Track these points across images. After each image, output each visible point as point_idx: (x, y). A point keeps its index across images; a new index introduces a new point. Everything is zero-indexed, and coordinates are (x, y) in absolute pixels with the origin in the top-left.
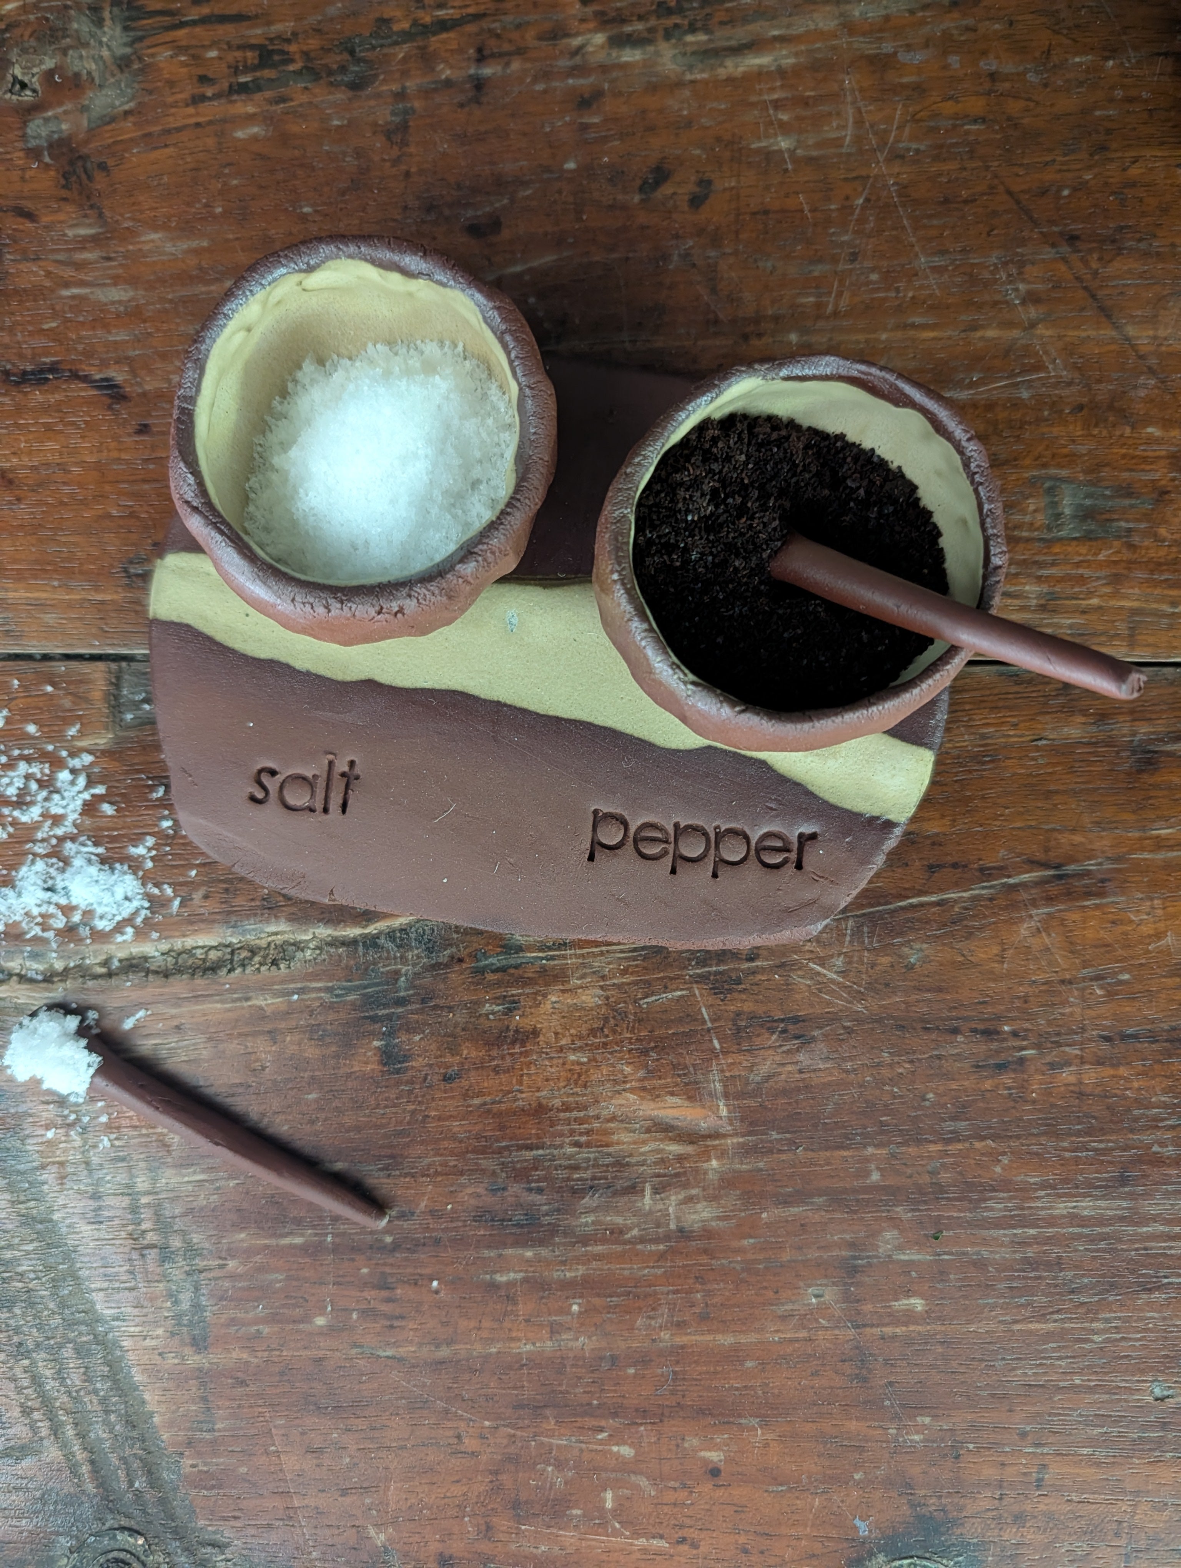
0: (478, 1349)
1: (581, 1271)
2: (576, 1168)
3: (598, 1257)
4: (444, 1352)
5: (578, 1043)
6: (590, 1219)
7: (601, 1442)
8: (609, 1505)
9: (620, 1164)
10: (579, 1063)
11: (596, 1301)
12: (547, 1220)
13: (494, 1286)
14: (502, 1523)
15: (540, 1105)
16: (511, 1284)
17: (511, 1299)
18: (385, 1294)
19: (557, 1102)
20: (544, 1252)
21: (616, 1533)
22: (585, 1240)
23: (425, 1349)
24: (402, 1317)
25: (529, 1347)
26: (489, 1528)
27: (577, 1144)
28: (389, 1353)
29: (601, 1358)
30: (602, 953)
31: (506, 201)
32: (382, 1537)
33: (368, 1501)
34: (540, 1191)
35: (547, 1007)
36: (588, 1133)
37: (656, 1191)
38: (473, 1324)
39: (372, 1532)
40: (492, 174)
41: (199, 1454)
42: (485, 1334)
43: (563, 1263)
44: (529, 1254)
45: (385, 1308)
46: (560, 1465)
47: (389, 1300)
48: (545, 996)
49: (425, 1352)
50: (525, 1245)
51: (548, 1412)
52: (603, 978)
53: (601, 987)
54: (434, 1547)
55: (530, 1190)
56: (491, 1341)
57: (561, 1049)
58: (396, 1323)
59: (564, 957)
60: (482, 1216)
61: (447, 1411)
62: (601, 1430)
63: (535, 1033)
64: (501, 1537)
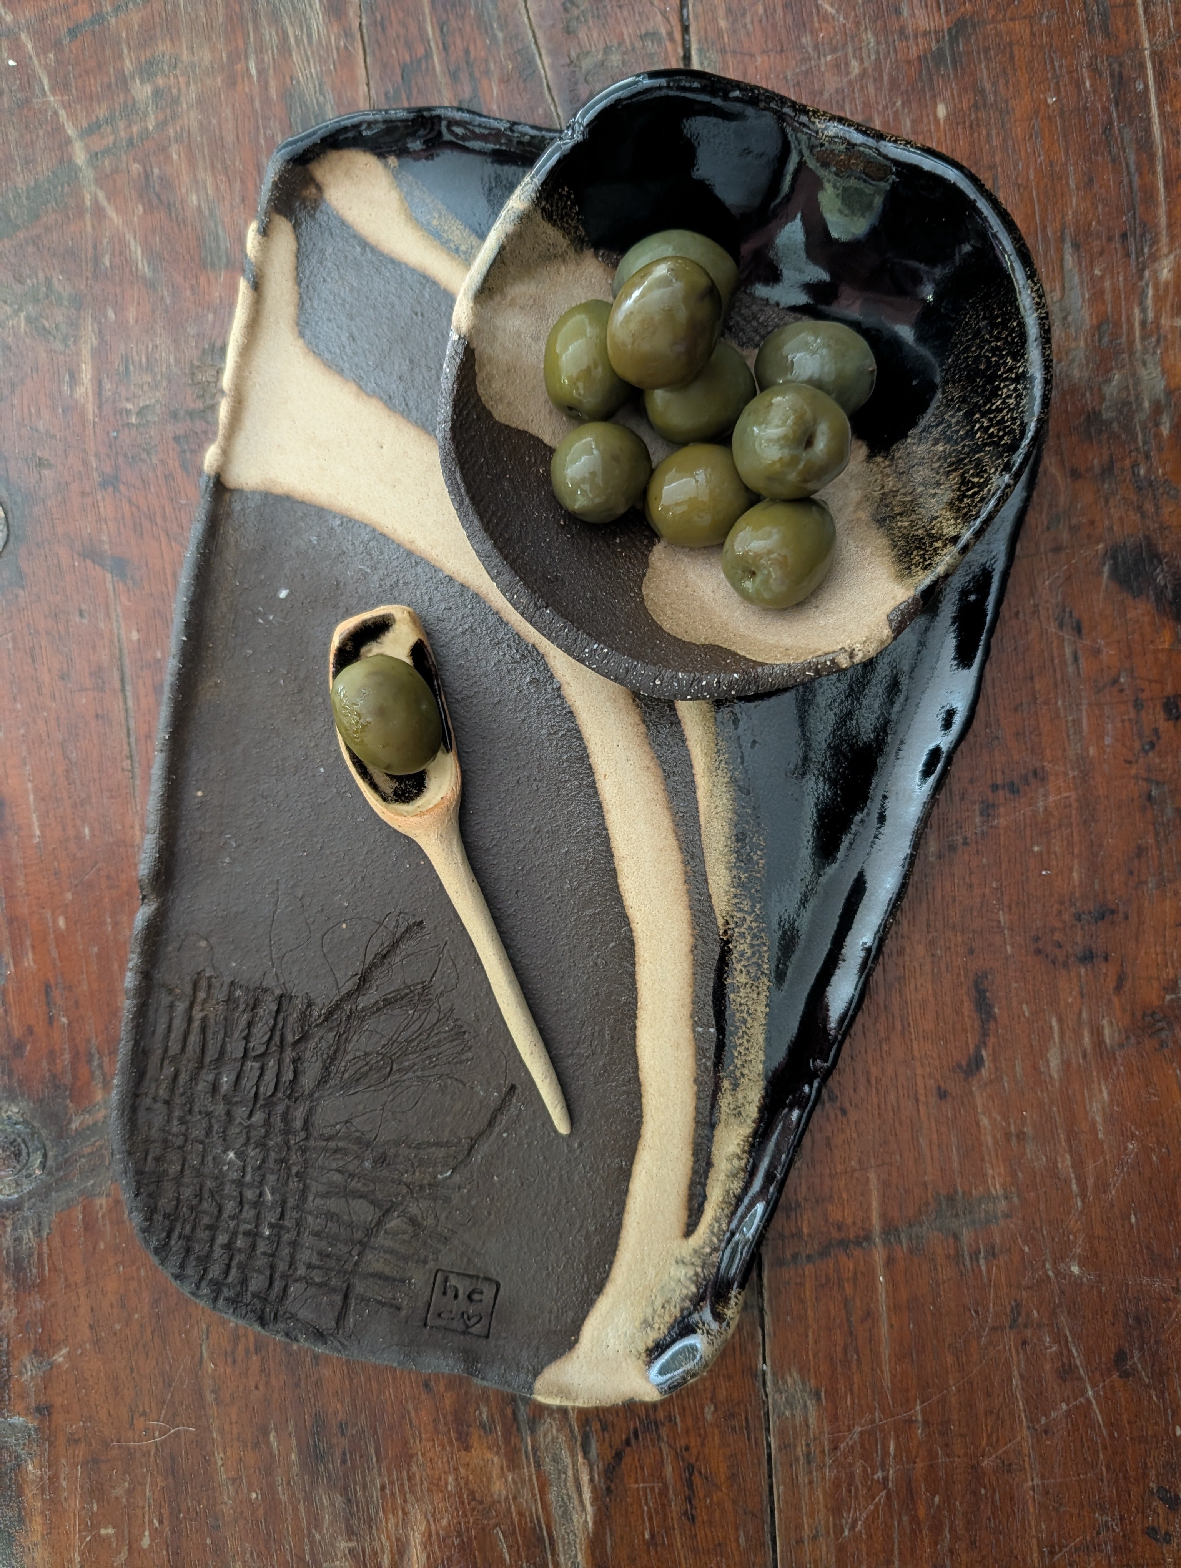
0: (215, 1424)
1: (284, 1498)
2: (364, 1487)
3: (295, 1510)
4: (210, 1398)
5: (462, 1482)
6: (326, 1502)
7: (151, 1522)
8: (103, 1531)
9: (370, 1522)
10: (446, 1484)
11: (261, 1511)
12: (322, 1468)
13: (266, 1433)
14: (81, 1451)
15: (411, 1456)
16: (268, 1444)
17: (256, 1445)
18: (252, 1347)
19: (414, 1468)
20: (296, 1469)
21: (82, 1539)
22: (308, 1499)
23: (210, 1382)
24: (234, 1362)
25: (220, 1462)
26: (77, 1441)
27: (383, 1488)
28: (205, 1354)
29: (216, 1519)
30: (534, 1495)
31: (1147, 1380)
32: (61, 1360)
33: (88, 1346)
34: (344, 1462)
35: (488, 1455)
36: (393, 1494)
37: (352, 1551)
38: (234, 1417)
39: (64, 1351)
40: (1169, 1369)
41: (110, 1211)
42: (227, 1427)
43: (289, 1483)
44: (293, 1457)
46: (130, 1492)
47: (247, 1351)
48: (497, 1453)
49: (208, 1383)
50: (300, 1453)
51: (170, 1479)
52: (515, 1498)
53: (507, 1498)
54: (58, 1401)
55: (344, 1454)
56: (222, 1432)
57: (456, 1469)
58: (230, 1360)
59: (529, 1466)
60: (319, 1421)
61: (164, 1402)
62: (161, 1522)
63: (467, 1448)
64: (70, 1451)
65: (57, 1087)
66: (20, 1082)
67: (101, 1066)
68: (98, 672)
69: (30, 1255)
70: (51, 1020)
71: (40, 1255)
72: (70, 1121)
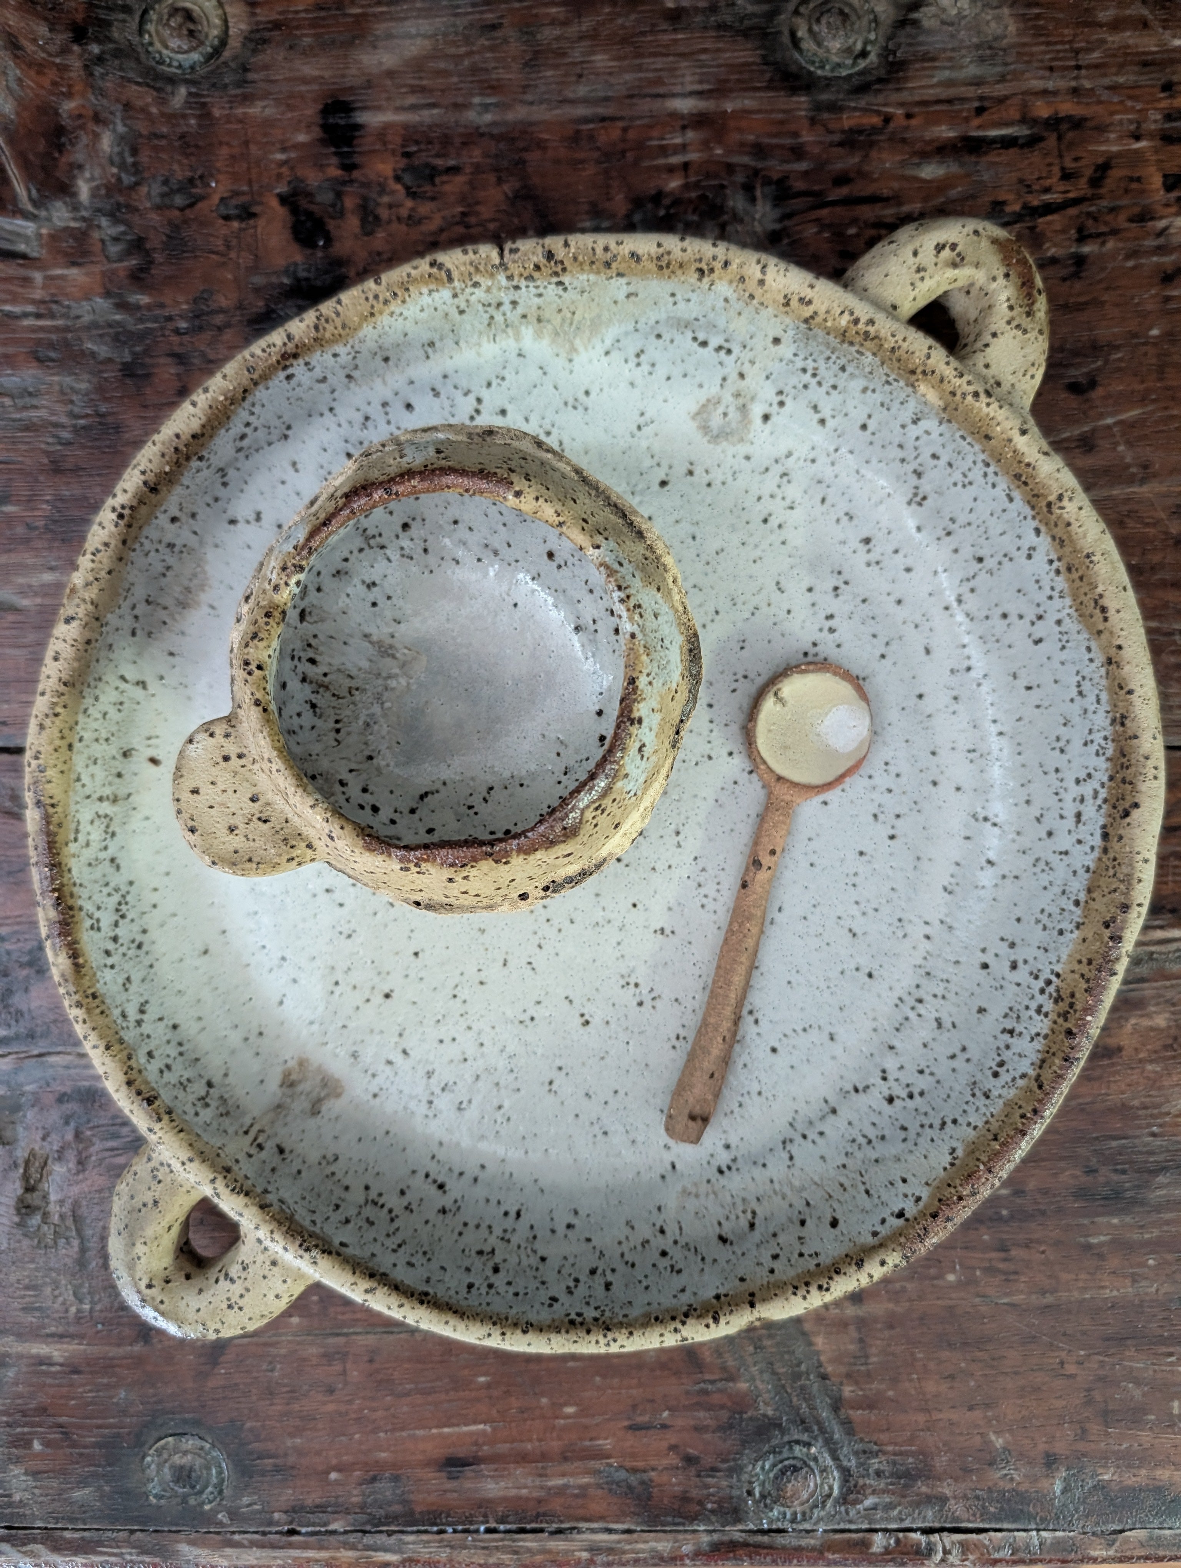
0: (1076, 1294)
1: (1156, 1233)
2: (1151, 1153)
3: (1168, 1222)
4: (1049, 1299)
5: (1154, 1056)
6: (1164, 1192)
7: (1171, 1364)
8: (1176, 1411)
10: (1155, 1072)
11: (1169, 1257)
12: (1128, 1194)
13: (1089, 1247)
14: (1094, 1428)
15: (1123, 1105)
16: (1101, 1245)
17: (1101, 1256)
18: (1002, 1255)
19: (1136, 1103)
20: (1128, 1219)
22: (1159, 1208)
23: (1034, 1297)
24: (1016, 1273)
25: (1115, 1293)
26: (1084, 1431)
27: (1154, 1135)
28: (1005, 1301)
29: (1171, 1301)
30: (1172, 986)
31: (1100, 363)
32: (1001, 1441)
33: (990, 1414)
34: (1124, 1172)
35: (1128, 1027)
36: (1160, 1126)
38: (1072, 1276)
39: (993, 1437)
41: (857, 1383)
42: (1081, 1284)
43: (1141, 1227)
44: (1115, 1221)
45: (1001, 1266)
46: (1138, 1382)
47: (1005, 1260)
48: (1127, 1020)
49: (1035, 1300)
50: (1111, 1214)
51: (1129, 1342)
52: (1174, 1005)
53: (1173, 1013)
54: (1042, 1447)
55: (1116, 1171)
56: (1085, 1289)
57: (1141, 1061)
58: (1012, 1277)
59: (1143, 989)
60: (1082, 1193)
61: (1051, 1345)
62: (1171, 1354)
63: (1120, 1049)
64: (1092, 1438)
65: (731, 1427)
66: (724, 1461)
67: (712, 1382)
68: (328, 1357)
69: (894, 1463)
70: (664, 1426)
71: (895, 1454)
72: (765, 1416)
